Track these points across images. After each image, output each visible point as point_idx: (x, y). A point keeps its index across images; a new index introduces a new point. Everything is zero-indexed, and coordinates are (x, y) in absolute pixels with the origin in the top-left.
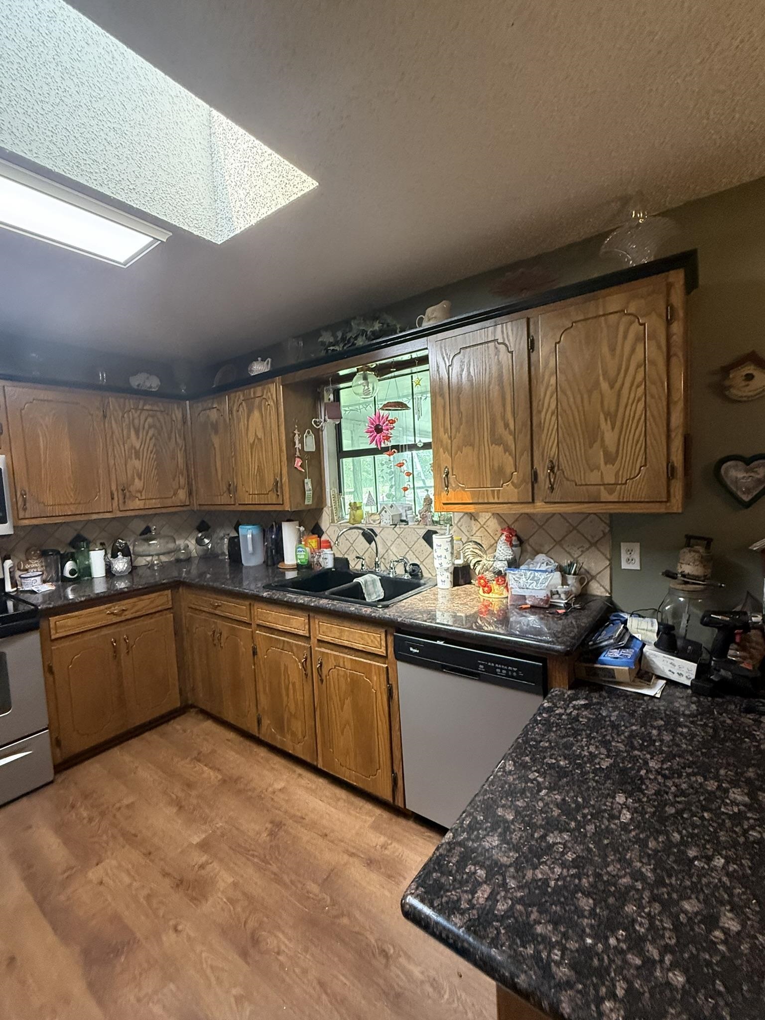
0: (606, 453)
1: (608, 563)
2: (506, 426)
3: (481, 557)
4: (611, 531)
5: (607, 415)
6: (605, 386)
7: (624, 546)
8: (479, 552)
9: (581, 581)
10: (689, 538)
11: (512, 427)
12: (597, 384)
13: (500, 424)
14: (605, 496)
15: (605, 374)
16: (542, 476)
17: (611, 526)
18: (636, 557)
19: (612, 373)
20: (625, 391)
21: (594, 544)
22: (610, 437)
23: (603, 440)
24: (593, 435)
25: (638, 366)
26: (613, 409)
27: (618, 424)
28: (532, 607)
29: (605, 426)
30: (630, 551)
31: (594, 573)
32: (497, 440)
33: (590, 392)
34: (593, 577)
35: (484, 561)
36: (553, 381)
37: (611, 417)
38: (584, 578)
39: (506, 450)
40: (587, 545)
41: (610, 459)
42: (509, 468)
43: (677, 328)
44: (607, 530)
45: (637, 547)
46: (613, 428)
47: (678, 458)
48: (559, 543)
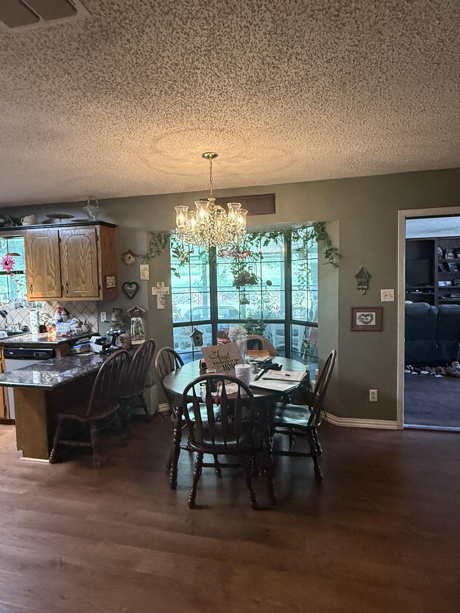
0: (82, 281)
1: (97, 320)
2: (52, 268)
3: (48, 319)
4: (97, 308)
5: (82, 267)
6: (81, 257)
7: (101, 314)
8: (47, 317)
9: (88, 327)
10: (114, 309)
11: (54, 269)
12: (79, 257)
13: (50, 268)
14: (83, 295)
15: (81, 254)
16: (64, 288)
17: (97, 306)
18: (105, 317)
19: (83, 254)
20: (87, 260)
21: (92, 313)
22: (83, 275)
23: (81, 276)
24: (78, 275)
25: (89, 253)
26: (83, 266)
27: (85, 271)
28: (63, 336)
29: (82, 272)
30: (103, 315)
31: (93, 324)
32: (49, 274)
33: (77, 259)
34: (93, 326)
35: (49, 321)
36: (66, 254)
37: (83, 268)
38: (89, 327)
39: (52, 277)
40: (90, 313)
41: (84, 283)
42: (54, 284)
43: (99, 242)
44: (96, 307)
45: (105, 313)
46: (84, 272)
47: (101, 284)
48: (81, 313)
